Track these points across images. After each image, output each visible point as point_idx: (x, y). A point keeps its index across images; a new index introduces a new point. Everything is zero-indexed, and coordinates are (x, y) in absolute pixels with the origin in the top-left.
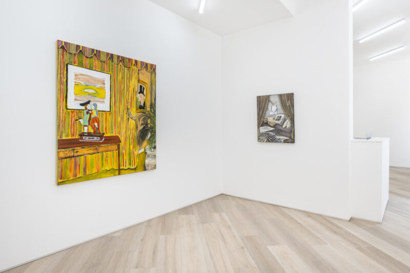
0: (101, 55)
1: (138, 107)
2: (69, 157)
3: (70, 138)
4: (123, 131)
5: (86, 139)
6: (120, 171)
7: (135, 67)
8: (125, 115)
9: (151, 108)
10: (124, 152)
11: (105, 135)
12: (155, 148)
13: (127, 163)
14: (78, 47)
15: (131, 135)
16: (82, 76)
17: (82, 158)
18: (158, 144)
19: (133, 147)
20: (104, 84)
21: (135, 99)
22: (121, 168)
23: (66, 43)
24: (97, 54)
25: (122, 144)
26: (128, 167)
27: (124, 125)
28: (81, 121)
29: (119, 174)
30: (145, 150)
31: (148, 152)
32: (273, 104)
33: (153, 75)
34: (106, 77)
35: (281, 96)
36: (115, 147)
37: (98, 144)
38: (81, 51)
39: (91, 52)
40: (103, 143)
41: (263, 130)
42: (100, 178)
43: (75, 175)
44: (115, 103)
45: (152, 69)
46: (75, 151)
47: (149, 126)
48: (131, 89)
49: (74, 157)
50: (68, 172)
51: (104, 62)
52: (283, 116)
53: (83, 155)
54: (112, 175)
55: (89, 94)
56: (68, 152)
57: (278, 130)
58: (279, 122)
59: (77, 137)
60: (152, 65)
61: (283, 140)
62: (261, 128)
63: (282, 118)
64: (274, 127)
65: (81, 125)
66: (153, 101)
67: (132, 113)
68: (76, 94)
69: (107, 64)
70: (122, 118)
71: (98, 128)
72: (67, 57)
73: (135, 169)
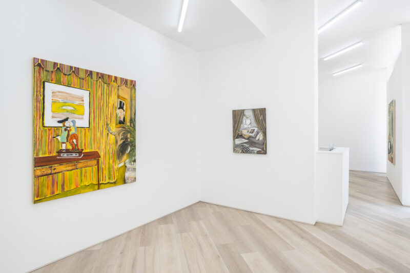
0: (80, 72)
1: (118, 122)
2: (46, 175)
3: (47, 155)
4: (103, 146)
5: (65, 156)
6: (99, 186)
7: (115, 84)
8: (104, 130)
9: (131, 123)
10: (103, 167)
11: (84, 151)
12: (135, 161)
13: (107, 178)
14: (55, 64)
15: (111, 149)
16: (60, 94)
17: (60, 174)
18: (138, 157)
19: (113, 162)
20: (83, 101)
21: (114, 113)
22: (100, 183)
23: (42, 61)
24: (75, 71)
25: (101, 160)
26: (107, 181)
27: (103, 141)
29: (99, 189)
30: (125, 164)
31: (128, 165)
32: (247, 118)
33: (133, 90)
34: (85, 94)
35: (254, 111)
36: (95, 162)
37: (77, 160)
38: (58, 68)
39: (69, 70)
40: (82, 159)
41: (238, 141)
42: (80, 193)
43: (53, 193)
44: (94, 119)
45: (132, 85)
46: (53, 168)
47: (129, 140)
48: (111, 105)
49: (51, 174)
50: (45, 190)
51: (83, 79)
52: (256, 129)
53: (61, 172)
54: (92, 189)
55: (67, 111)
56: (45, 170)
57: (252, 142)
58: (253, 135)
59: (55, 154)
60: (132, 81)
61: (256, 152)
62: (236, 140)
63: (255, 131)
64: (248, 139)
65: (58, 142)
66: (133, 116)
67: (111, 128)
68: (53, 112)
69: (85, 81)
70: (102, 134)
71: (77, 145)
72: (44, 74)
73: (115, 183)
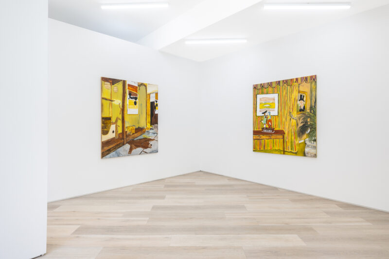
0: (273, 84)
1: (299, 110)
2: (257, 139)
3: (258, 130)
4: (287, 127)
5: (265, 131)
6: (284, 152)
7: (296, 83)
8: (288, 117)
9: (311, 110)
10: (287, 140)
11: (275, 129)
12: (315, 140)
13: (290, 148)
14: (261, 84)
15: (293, 130)
16: (263, 99)
18: (318, 138)
19: (295, 138)
20: (275, 100)
21: (296, 105)
22: (285, 150)
23: (256, 85)
24: (270, 84)
25: (286, 136)
26: (290, 150)
27: (287, 123)
28: (263, 121)
29: (284, 154)
30: (305, 141)
31: (308, 143)
33: (313, 83)
34: (276, 96)
36: (281, 137)
37: (271, 134)
38: (262, 86)
39: (267, 85)
40: (274, 134)
42: (273, 153)
43: (260, 149)
44: (281, 110)
46: (260, 137)
47: (309, 123)
48: (293, 99)
49: (259, 139)
50: (257, 146)
51: (275, 87)
53: (264, 139)
54: (279, 153)
55: (267, 107)
56: (257, 137)
59: (261, 130)
60: (311, 77)
67: (293, 115)
68: (260, 108)
70: (286, 119)
71: (271, 125)
72: (256, 91)
73: (296, 153)
